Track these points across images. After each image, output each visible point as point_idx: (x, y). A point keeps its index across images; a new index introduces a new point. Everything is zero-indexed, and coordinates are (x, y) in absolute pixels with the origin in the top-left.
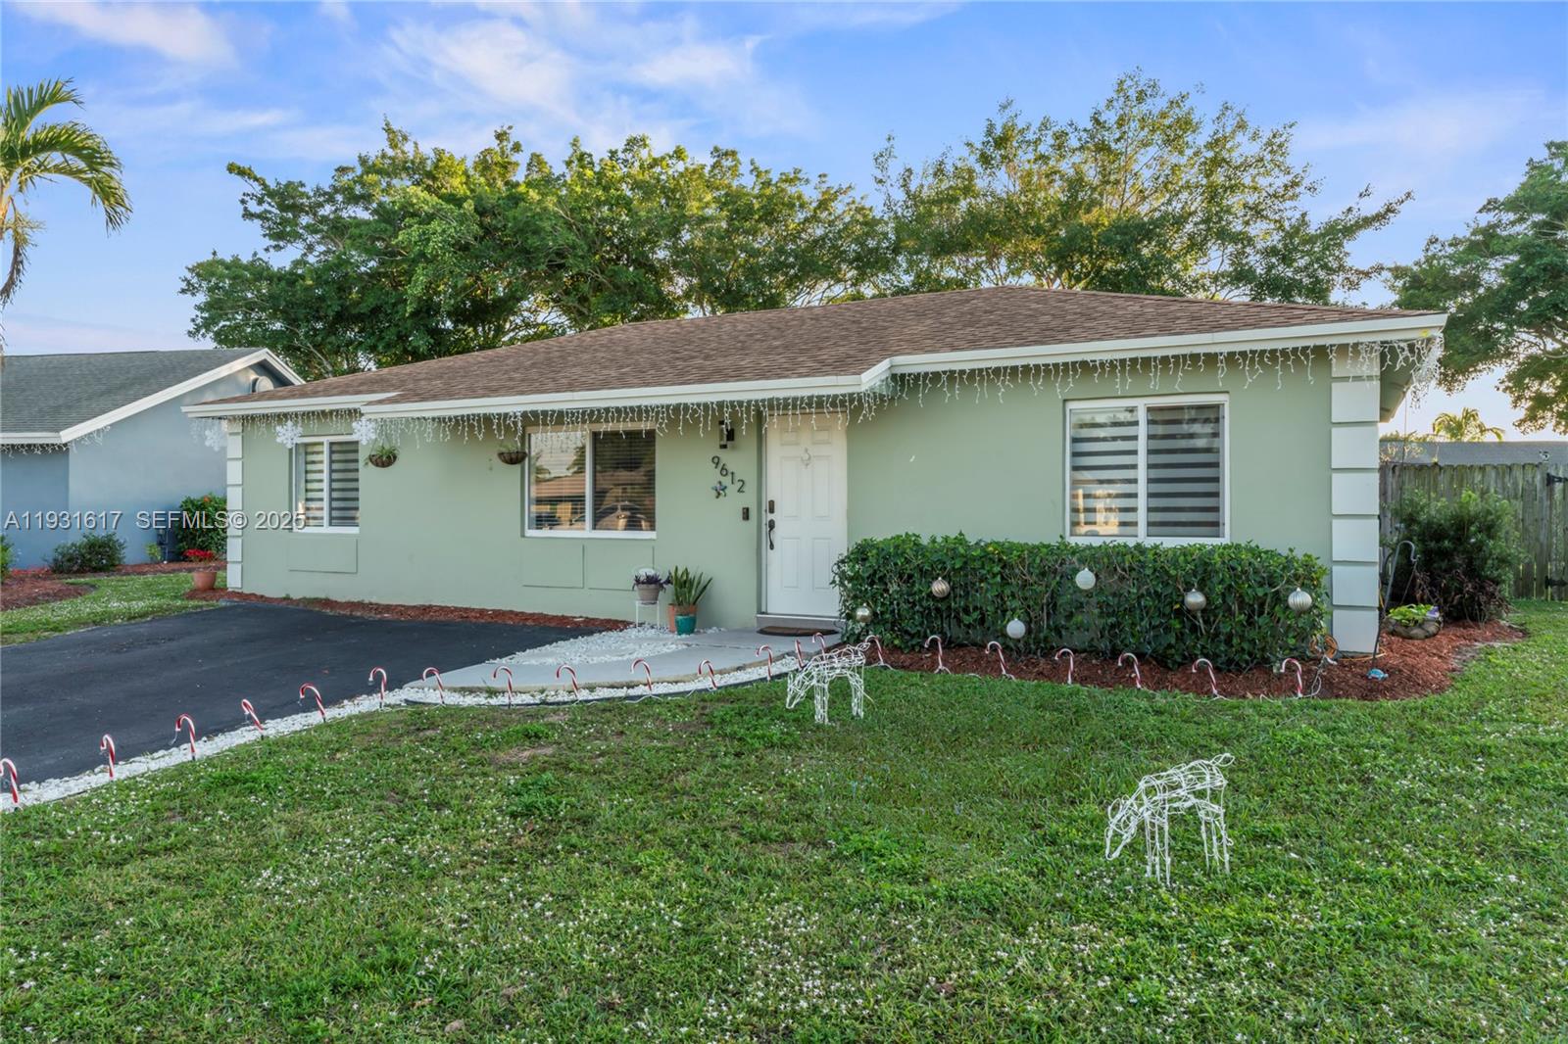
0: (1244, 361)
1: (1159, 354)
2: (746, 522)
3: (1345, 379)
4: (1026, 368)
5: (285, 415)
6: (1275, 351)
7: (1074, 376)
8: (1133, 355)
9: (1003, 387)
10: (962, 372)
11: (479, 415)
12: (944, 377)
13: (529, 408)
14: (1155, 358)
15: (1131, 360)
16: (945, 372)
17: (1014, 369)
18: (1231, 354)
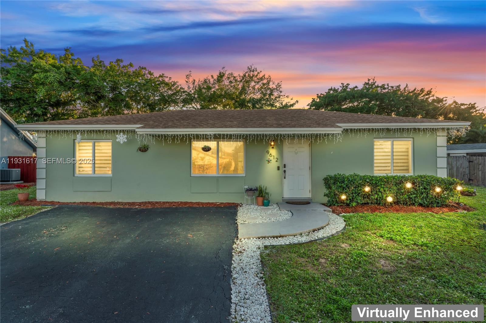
0: (426, 130)
1: (407, 127)
2: (278, 171)
3: (440, 136)
4: (373, 129)
5: (77, 131)
6: (434, 128)
7: (385, 132)
8: (400, 127)
9: (366, 134)
10: (354, 129)
11: (194, 134)
12: (349, 131)
13: (217, 133)
14: (405, 128)
15: (399, 128)
16: (349, 129)
17: (369, 129)
18: (424, 129)
